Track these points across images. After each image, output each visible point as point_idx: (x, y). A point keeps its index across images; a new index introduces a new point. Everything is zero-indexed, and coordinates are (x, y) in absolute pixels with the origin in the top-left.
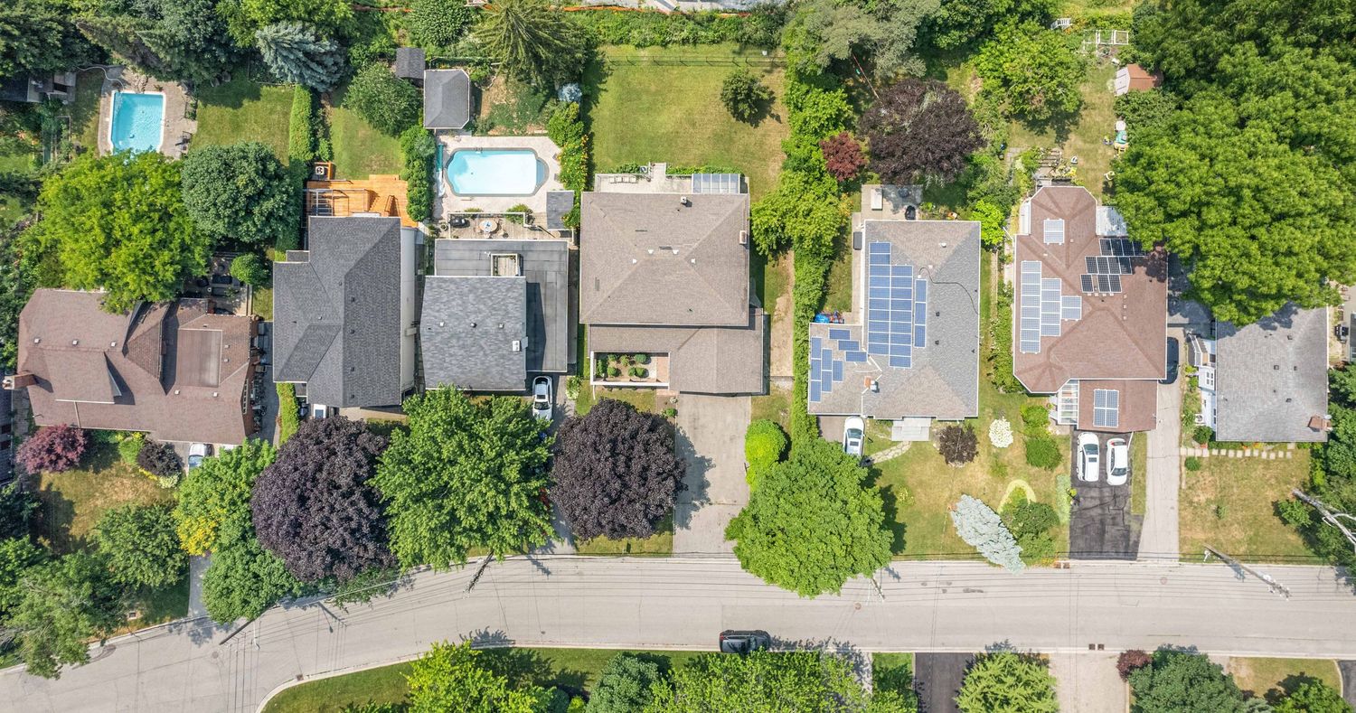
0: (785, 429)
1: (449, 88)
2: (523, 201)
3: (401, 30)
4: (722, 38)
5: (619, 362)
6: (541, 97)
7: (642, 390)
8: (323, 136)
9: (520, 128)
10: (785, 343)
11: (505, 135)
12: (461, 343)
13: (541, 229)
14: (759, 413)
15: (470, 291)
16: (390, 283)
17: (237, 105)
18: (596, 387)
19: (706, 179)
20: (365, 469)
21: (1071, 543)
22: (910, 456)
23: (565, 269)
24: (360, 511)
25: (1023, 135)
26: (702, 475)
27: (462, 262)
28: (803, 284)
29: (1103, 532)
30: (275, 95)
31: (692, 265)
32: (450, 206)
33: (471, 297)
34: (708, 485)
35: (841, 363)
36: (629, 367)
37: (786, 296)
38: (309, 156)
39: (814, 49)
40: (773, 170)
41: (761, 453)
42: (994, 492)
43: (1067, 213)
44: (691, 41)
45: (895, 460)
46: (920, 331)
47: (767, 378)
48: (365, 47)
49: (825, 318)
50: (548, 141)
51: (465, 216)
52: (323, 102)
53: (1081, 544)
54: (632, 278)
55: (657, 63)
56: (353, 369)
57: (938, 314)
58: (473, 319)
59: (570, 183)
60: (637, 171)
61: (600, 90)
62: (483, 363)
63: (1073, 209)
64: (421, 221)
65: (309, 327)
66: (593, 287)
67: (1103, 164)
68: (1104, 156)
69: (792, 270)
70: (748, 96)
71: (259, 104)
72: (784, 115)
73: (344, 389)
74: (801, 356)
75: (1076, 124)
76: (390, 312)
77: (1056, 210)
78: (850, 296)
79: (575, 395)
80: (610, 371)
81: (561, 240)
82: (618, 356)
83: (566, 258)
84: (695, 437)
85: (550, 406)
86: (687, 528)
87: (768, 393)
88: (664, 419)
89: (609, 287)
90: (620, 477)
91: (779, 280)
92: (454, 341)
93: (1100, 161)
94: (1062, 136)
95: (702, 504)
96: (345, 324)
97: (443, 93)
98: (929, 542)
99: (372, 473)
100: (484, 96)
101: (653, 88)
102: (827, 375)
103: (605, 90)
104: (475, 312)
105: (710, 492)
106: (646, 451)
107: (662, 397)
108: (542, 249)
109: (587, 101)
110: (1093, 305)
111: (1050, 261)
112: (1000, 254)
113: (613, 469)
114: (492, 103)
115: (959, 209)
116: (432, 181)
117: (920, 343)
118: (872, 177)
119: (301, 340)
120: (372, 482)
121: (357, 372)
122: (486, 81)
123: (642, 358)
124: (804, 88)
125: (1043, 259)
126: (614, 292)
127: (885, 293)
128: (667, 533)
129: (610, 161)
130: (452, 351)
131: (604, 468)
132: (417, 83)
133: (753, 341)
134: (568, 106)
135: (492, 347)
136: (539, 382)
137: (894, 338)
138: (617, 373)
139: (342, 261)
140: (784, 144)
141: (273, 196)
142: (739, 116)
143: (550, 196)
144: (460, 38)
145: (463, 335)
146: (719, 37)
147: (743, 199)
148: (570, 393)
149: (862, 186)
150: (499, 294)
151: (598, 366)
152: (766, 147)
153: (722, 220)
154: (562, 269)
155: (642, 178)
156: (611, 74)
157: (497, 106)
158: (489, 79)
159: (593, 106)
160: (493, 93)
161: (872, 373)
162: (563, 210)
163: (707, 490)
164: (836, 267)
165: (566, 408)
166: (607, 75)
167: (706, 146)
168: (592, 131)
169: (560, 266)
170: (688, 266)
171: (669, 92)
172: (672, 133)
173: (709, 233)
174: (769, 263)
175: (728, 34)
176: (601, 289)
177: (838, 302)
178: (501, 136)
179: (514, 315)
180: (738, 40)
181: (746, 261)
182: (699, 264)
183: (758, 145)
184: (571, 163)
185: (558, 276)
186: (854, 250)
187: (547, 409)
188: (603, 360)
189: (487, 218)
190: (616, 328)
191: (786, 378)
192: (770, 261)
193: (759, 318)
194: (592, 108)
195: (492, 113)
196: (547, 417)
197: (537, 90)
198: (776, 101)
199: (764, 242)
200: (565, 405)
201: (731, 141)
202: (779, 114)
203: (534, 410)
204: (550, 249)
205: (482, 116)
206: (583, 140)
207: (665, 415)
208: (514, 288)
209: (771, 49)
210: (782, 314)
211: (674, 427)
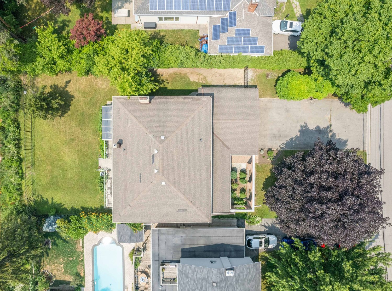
0: (281, 74)
2: (127, 254)
4: (15, 121)
5: (235, 190)
6: (58, 241)
9: (79, 256)
10: (221, 75)
11: (84, 265)
13: (145, 243)
14: (269, 93)
18: (256, 207)
19: (107, 130)
23: (171, 230)
26: (311, 131)
31: (166, 138)
34: (318, 127)
35: (237, 30)
36: (239, 182)
37: (189, 75)
40: (102, 85)
41: (304, 87)
44: (17, 142)
47: (246, 86)
49: (204, 47)
50: (86, 238)
54: (176, 185)
55: (33, 165)
59: (111, 226)
60: (103, 179)
61: (53, 203)
66: (183, 214)
69: (171, 71)
70: (43, 100)
78: (189, 31)
79: (258, 219)
80: (242, 196)
81: (151, 230)
82: (233, 191)
83: (163, 230)
84: (286, 136)
85: (267, 236)
86: (346, 141)
87: (256, 86)
88: (275, 157)
89: (183, 202)
91: (178, 79)
95: (331, 131)
100: (59, 278)
101: (49, 168)
102: (246, 41)
103: (52, 199)
105: (323, 126)
107: (260, 159)
108: (157, 247)
113: (336, 202)
114: (63, 273)
118: (107, 18)
122: (49, 278)
123: (234, 174)
126: (188, 199)
129: (98, 196)
131: (336, 210)
134: (59, 227)
138: (243, 190)
140: (81, 75)
143: (121, 240)
146: (13, 124)
148: (257, 222)
149: (113, 24)
150: (190, 283)
151: (238, 205)
152: (87, 90)
153: (131, 116)
154: (171, 233)
155: (107, 175)
156: (41, 195)
157: (65, 270)
158: (47, 275)
159: (64, 207)
160: (57, 273)
161: (244, 7)
162: (129, 232)
163: (321, 128)
164: (168, 40)
165: (267, 225)
166: (42, 198)
167: (86, 131)
168: (79, 208)
169: (169, 234)
170: (166, 142)
171: (51, 156)
172: (78, 154)
173: (141, 126)
174: (166, 86)
175: (12, 118)
176: (185, 208)
177: (192, 39)
178: (84, 268)
179: (205, 272)
180: (17, 111)
181: (164, 98)
182: (165, 133)
183: (85, 96)
184: (98, 225)
185: (176, 235)
186: (156, 29)
187: (269, 239)
188: (235, 201)
189: (138, 279)
190: (214, 194)
191: (246, 74)
192: (165, 86)
193: (204, 90)
194: (65, 208)
195: (69, 274)
196: (274, 239)
197: (54, 244)
198: (56, 84)
199: (149, 86)
200: (265, 226)
201: (83, 114)
202: (65, 81)
203: (269, 248)
204: (157, 242)
205: (71, 280)
206: (83, 216)
207: (272, 157)
208: (185, 271)
209: (22, 88)
210: (201, 77)
211: (279, 151)
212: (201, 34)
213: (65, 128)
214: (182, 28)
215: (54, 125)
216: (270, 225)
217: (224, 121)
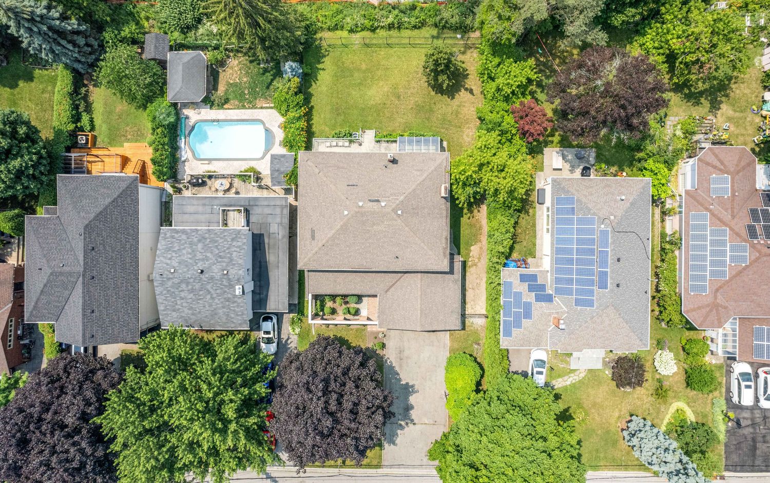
0: (478, 360)
1: (187, 66)
2: (253, 164)
3: (151, 21)
4: (423, 24)
5: (335, 302)
6: (269, 76)
7: (355, 326)
8: (85, 111)
9: (250, 102)
10: (478, 284)
11: (238, 108)
12: (190, 287)
13: (267, 188)
14: (456, 346)
15: (199, 241)
16: (128, 234)
17: (13, 86)
18: (315, 324)
19: (410, 142)
20: (92, 408)
21: (726, 458)
22: (586, 382)
23: (286, 221)
24: (82, 451)
25: (680, 106)
26: (407, 399)
27: (196, 216)
28: (497, 234)
29: (754, 448)
30: (46, 77)
31: (399, 216)
32: (191, 168)
33: (200, 246)
34: (412, 408)
35: (530, 303)
36: (344, 306)
37: (479, 245)
38: (71, 127)
39: (509, 19)
40: (468, 136)
41: (460, 384)
42: (658, 413)
43: (732, 169)
44: (396, 25)
45: (573, 385)
46: (603, 276)
47: (463, 316)
48: (116, 32)
49: (514, 264)
50: (274, 112)
51: (203, 176)
52: (86, 82)
53: (735, 458)
54: (344, 228)
55: (367, 45)
56: (93, 312)
57: (619, 260)
58: (201, 265)
59: (291, 147)
60: (349, 136)
61: (318, 69)
62: (210, 306)
63: (737, 165)
64: (165, 181)
65: (52, 274)
66: (309, 236)
67: (751, 130)
68: (752, 123)
69: (485, 221)
70: (447, 66)
71: (33, 84)
72: (477, 90)
73: (84, 330)
74: (493, 298)
75: (727, 96)
76: (128, 260)
77: (722, 167)
78: (535, 245)
79: (297, 330)
80: (327, 310)
81: (285, 196)
82: (333, 297)
83: (286, 212)
84: (401, 366)
85: (276, 341)
86: (394, 443)
87: (464, 328)
88: (374, 352)
89: (323, 236)
90: (331, 414)
91: (474, 230)
92: (184, 286)
93: (748, 128)
94: (715, 106)
95: (407, 424)
96: (85, 271)
97: (183, 71)
98: (602, 455)
99: (101, 411)
100: (221, 76)
101: (364, 67)
102: (517, 315)
103: (323, 69)
104: (203, 260)
105: (413, 414)
106: (357, 387)
107: (372, 333)
108: (266, 203)
109: (307, 79)
110: (759, 252)
111: (716, 213)
112: (662, 208)
113: (326, 408)
114: (227, 81)
115: (627, 169)
116: (175, 148)
117: (603, 285)
118: (552, 142)
119: (45, 285)
120: (97, 420)
121: (96, 314)
122: (222, 63)
123: (355, 299)
124: (497, 60)
125: (710, 211)
126: (327, 242)
127: (570, 241)
128: (377, 448)
129: (327, 129)
130: (183, 294)
131: (316, 407)
132: (163, 64)
133: (452, 284)
134: (290, 80)
135: (218, 291)
136: (266, 319)
137: (579, 282)
138: (333, 311)
139: (82, 214)
140: (478, 111)
141: (22, 156)
142: (438, 88)
143: (274, 157)
144: (200, 26)
145: (192, 280)
146: (420, 22)
147: (444, 157)
148: (293, 328)
149: (544, 149)
150: (225, 243)
151: (316, 305)
152: (462, 116)
153: (425, 175)
154: (283, 221)
155: (354, 142)
156: (328, 55)
157: (231, 84)
158: (225, 61)
159: (313, 83)
160: (228, 73)
161: (558, 313)
162: (285, 169)
163: (411, 412)
164: (523, 218)
165: (289, 342)
166: (325, 56)
167: (409, 114)
168: (312, 104)
169: (282, 218)
170: (395, 216)
171: (378, 69)
172: (380, 104)
173: (414, 187)
174: (464, 216)
175: (427, 20)
176: (316, 238)
177: (524, 249)
178: (234, 109)
179: (240, 262)
180: (436, 26)
181: (447, 213)
182: (405, 215)
183: (454, 114)
184: (292, 130)
185: (280, 227)
186: (537, 204)
187: (272, 343)
188: (320, 301)
189: (221, 178)
190: (331, 274)
191: (480, 316)
192: (466, 214)
193: (457, 263)
194: (312, 85)
195: (227, 90)
196: (272, 350)
197: (266, 70)
198: (469, 77)
199: (463, 195)
200: (288, 339)
201: (431, 111)
202: (473, 88)
203: (261, 343)
204: (273, 203)
205: (218, 92)
206: (303, 110)
207: (375, 348)
208: (240, 238)
209: (465, 32)
210: (477, 260)
211: (382, 358)
212: (530, 260)
213: (414, 88)
214: (538, 236)
215: (418, 74)
216: (290, 346)
217: (419, 286)
